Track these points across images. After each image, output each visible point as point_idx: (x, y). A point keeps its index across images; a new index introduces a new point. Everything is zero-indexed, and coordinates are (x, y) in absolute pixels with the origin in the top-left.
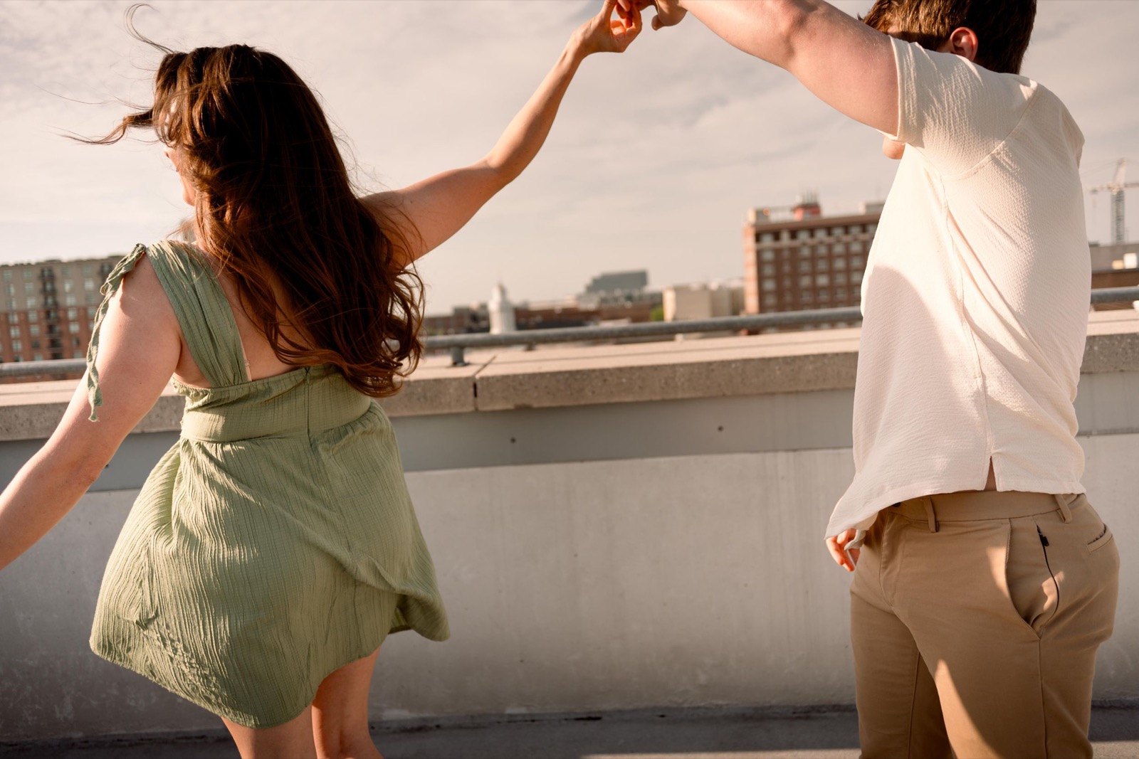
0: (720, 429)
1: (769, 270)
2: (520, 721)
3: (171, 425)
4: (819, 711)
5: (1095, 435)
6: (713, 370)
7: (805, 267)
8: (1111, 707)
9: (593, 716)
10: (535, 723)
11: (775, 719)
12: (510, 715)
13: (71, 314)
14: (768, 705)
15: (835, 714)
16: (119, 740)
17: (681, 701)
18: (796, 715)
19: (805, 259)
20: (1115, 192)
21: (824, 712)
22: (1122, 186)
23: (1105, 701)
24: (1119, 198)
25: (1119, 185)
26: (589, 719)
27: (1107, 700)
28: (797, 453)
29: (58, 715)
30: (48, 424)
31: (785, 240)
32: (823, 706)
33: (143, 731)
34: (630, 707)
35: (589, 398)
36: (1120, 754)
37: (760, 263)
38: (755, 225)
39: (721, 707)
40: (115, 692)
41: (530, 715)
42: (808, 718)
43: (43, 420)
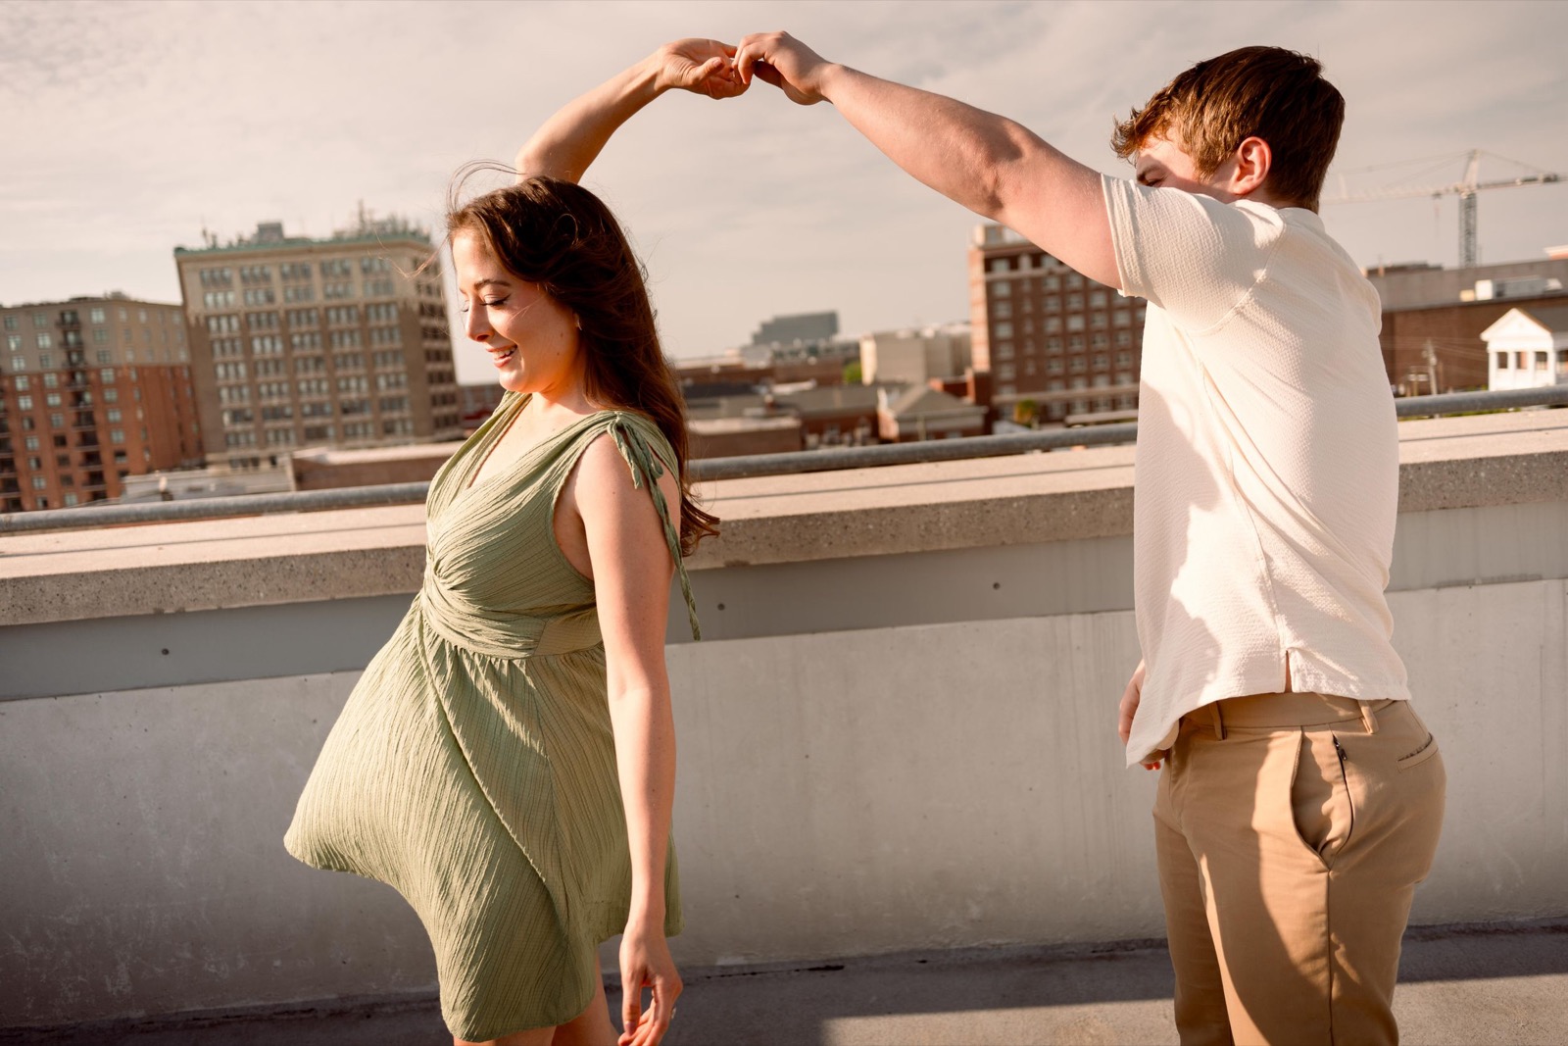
0: (996, 586)
1: (1003, 311)
2: (738, 974)
3: (259, 597)
4: (1126, 949)
5: (1479, 584)
6: (988, 512)
7: (1052, 305)
8: (1497, 931)
9: (832, 964)
10: (758, 976)
11: (1070, 960)
12: (723, 967)
13: (20, 384)
14: (1060, 942)
15: (1148, 952)
16: (195, 1019)
17: (947, 941)
18: (1095, 955)
19: (1052, 294)
20: (1464, 196)
21: (1133, 949)
22: (1474, 188)
23: (1488, 924)
24: (1469, 205)
25: (1469, 187)
26: (828, 968)
27: (1492, 922)
28: (1096, 615)
29: (109, 989)
30: (87, 600)
31: (1026, 267)
32: (1130, 942)
33: (228, 1006)
34: (882, 951)
35: (825, 551)
36: (1512, 994)
37: (991, 301)
38: (983, 248)
39: (999, 947)
40: (188, 955)
41: (750, 966)
42: (1112, 958)
43: (80, 595)
